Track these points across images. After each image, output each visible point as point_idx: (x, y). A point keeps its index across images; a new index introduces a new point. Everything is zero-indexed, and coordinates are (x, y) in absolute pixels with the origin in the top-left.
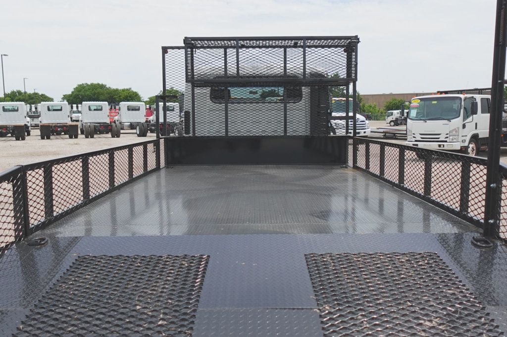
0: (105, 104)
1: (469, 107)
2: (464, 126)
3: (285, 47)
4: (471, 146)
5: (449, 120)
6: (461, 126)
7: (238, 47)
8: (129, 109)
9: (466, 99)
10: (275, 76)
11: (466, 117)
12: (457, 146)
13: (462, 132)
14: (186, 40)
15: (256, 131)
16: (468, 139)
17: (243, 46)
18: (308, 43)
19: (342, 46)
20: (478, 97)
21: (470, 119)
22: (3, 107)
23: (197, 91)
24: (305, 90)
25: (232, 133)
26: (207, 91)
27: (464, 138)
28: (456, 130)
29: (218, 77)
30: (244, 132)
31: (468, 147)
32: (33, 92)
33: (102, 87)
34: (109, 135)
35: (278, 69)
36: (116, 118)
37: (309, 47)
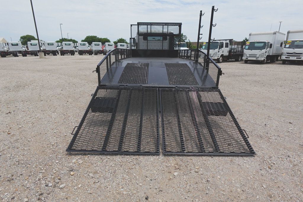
0: (100, 43)
1: (221, 45)
2: (219, 52)
3: (163, 25)
4: (221, 58)
5: (214, 49)
6: (218, 52)
7: (151, 25)
8: (109, 45)
9: (220, 42)
10: (160, 33)
11: (219, 49)
12: (216, 58)
13: (218, 53)
14: (138, 23)
15: (155, 48)
16: (220, 56)
17: (152, 25)
18: (169, 24)
19: (178, 25)
20: (224, 42)
21: (221, 49)
22: (65, 44)
23: (140, 37)
24: (168, 37)
25: (149, 49)
26: (142, 37)
27: (219, 55)
28: (216, 53)
29: (145, 33)
30: (152, 49)
31: (220, 58)
32: (70, 39)
33: (95, 37)
34: (103, 54)
35: (161, 31)
36: (104, 48)
37: (169, 25)
